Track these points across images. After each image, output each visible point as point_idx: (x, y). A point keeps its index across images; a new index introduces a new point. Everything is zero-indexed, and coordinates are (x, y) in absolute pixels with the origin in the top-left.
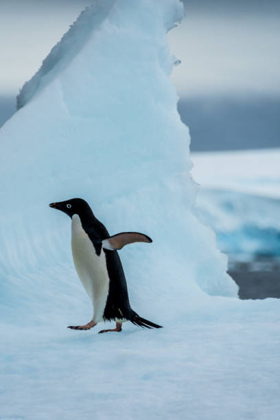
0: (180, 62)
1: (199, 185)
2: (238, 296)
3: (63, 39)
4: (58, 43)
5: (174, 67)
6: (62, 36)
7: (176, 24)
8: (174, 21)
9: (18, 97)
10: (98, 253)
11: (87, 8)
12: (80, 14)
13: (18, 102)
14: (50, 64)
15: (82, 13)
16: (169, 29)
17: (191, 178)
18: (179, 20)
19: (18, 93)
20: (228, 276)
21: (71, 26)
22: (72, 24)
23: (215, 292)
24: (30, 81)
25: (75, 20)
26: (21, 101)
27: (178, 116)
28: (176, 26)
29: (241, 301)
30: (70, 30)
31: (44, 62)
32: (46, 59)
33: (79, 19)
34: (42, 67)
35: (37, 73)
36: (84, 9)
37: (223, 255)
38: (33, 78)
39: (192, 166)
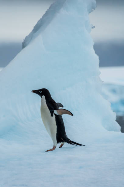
0: (95, 27)
1: (103, 82)
2: (121, 131)
3: (43, 17)
4: (41, 19)
5: (92, 29)
6: (42, 16)
7: (93, 10)
8: (92, 9)
9: (23, 43)
10: (52, 116)
11: (53, 3)
12: (50, 6)
13: (23, 45)
14: (37, 28)
15: (51, 5)
16: (90, 12)
17: (100, 79)
18: (94, 8)
19: (23, 41)
20: (116, 122)
21: (46, 11)
22: (47, 10)
23: (110, 129)
24: (28, 36)
25: (48, 9)
26: (24, 45)
27: (94, 51)
28: (93, 11)
29: (122, 133)
30: (46, 13)
31: (35, 27)
32: (35, 26)
33: (49, 8)
34: (33, 30)
35: (31, 32)
36: (52, 4)
37: (114, 113)
38: (30, 34)
39: (100, 73)
